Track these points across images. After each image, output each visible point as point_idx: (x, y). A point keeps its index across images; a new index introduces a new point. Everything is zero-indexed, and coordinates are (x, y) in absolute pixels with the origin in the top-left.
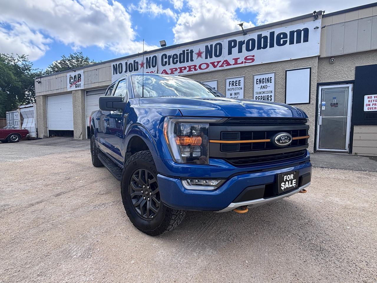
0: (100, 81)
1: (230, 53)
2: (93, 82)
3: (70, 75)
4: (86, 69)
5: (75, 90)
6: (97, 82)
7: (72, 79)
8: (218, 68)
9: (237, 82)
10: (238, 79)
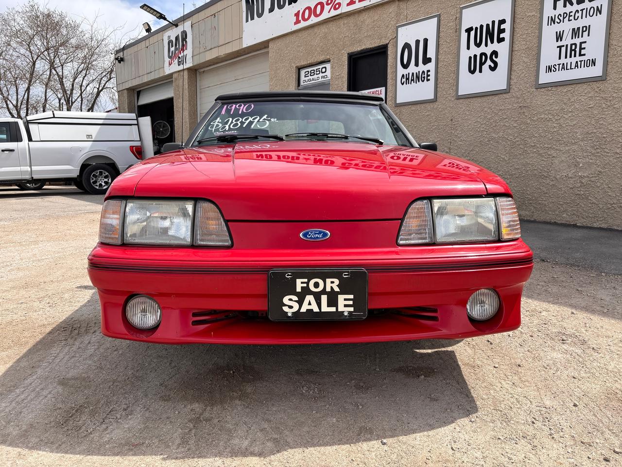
0: (220, 44)
2: (208, 49)
3: (169, 37)
4: (195, 18)
5: (179, 71)
6: (215, 46)
7: (172, 46)
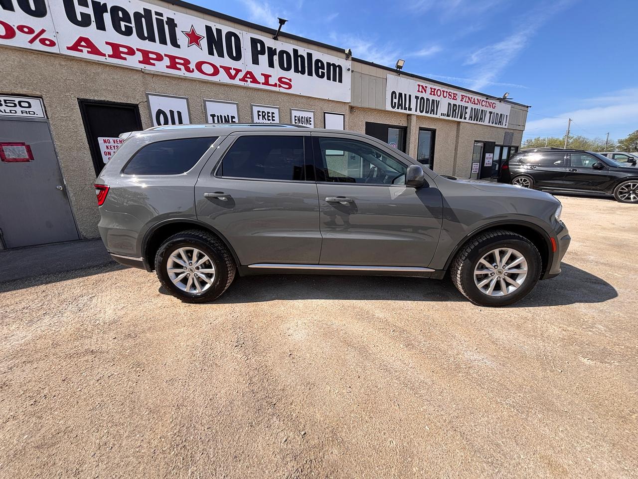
1: (255, 61)
8: (236, 82)
9: (269, 115)
10: (271, 110)
